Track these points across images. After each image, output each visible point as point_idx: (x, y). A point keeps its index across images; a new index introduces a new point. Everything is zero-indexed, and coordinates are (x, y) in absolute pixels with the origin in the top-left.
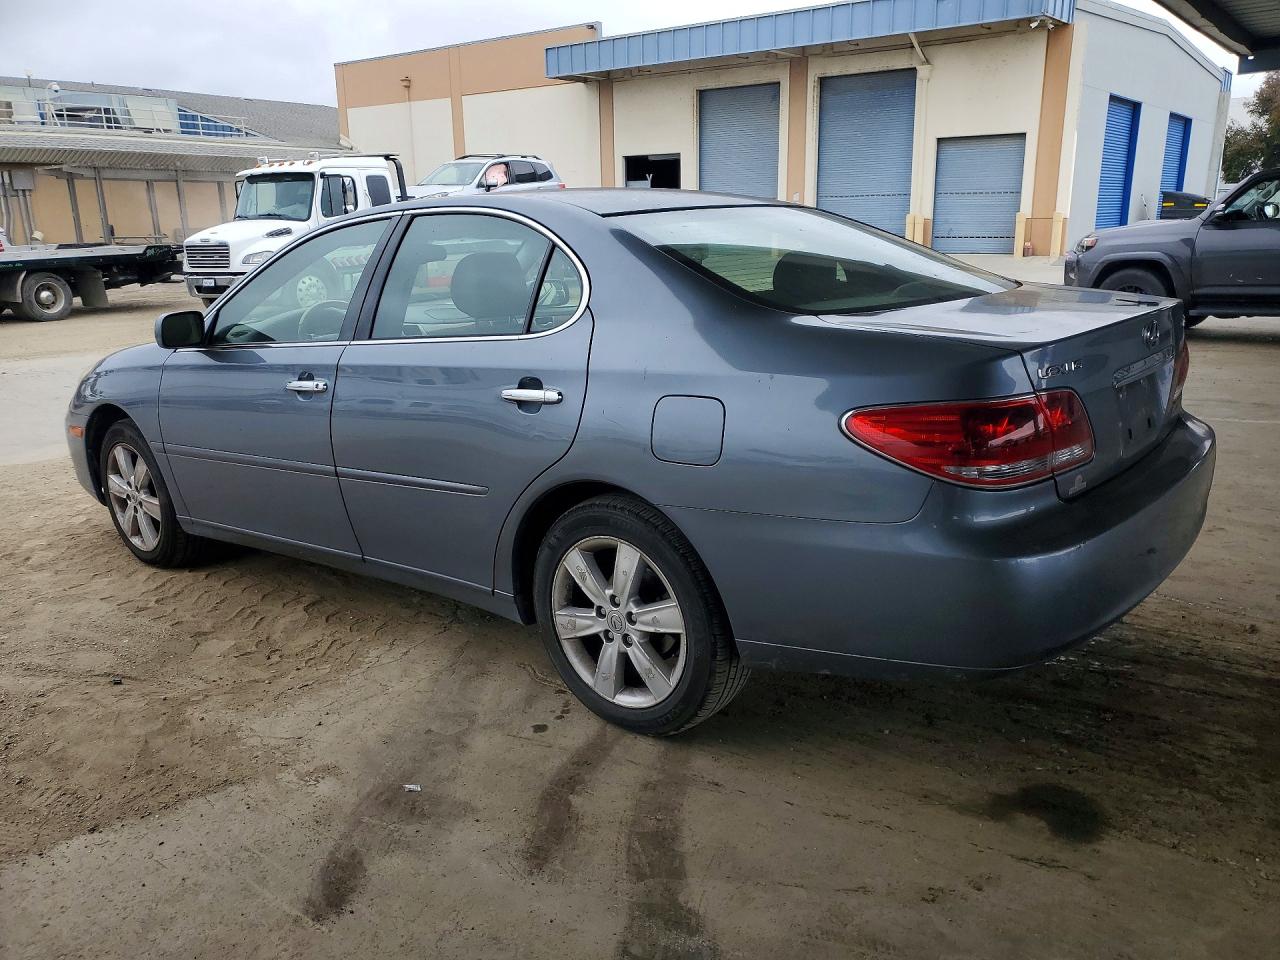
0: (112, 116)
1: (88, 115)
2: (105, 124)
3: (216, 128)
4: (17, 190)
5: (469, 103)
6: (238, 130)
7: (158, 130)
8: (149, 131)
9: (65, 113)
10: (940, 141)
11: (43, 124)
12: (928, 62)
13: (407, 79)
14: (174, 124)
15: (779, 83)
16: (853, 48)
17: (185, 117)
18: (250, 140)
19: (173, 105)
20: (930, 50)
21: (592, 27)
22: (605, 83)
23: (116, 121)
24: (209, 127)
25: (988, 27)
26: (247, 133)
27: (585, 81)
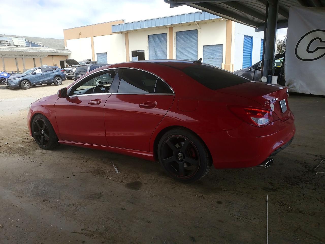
1: (3, 42)
2: (6, 45)
3: (34, 45)
5: (95, 38)
6: (40, 45)
7: (20, 46)
8: (17, 46)
10: (204, 46)
12: (200, 28)
13: (80, 33)
14: (24, 44)
15: (166, 33)
16: (183, 25)
17: (27, 43)
18: (43, 48)
19: (24, 39)
20: (200, 25)
21: (123, 20)
22: (126, 34)
23: (10, 44)
24: (32, 45)
25: (213, 20)
26: (42, 46)
27: (122, 33)
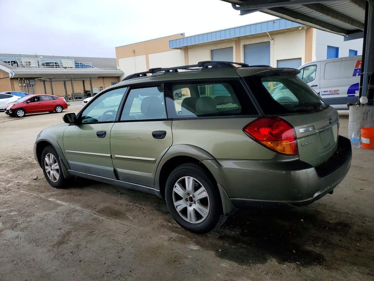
0: (57, 64)
1: (51, 64)
2: (55, 67)
3: (84, 66)
4: (31, 85)
5: (150, 56)
6: (90, 66)
7: (69, 67)
8: (65, 68)
9: (45, 64)
10: (278, 61)
11: (39, 67)
12: (273, 39)
13: (134, 51)
14: (74, 66)
15: (233, 47)
16: (252, 36)
17: (77, 64)
18: (93, 69)
19: (74, 60)
20: (273, 36)
21: (182, 34)
22: (186, 49)
23: (58, 66)
24: (83, 66)
25: (289, 29)
26: (92, 67)
27: (181, 49)
